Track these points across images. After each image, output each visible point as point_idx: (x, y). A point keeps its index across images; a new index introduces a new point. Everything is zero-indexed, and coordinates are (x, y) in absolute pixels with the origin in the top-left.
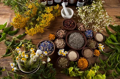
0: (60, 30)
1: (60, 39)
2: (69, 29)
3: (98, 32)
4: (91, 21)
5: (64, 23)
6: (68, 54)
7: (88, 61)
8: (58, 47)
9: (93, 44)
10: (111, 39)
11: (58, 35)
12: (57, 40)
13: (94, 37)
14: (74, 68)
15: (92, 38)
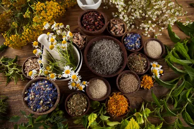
3: (153, 38)
4: (137, 15)
5: (82, 19)
6: (88, 87)
7: (128, 101)
9: (140, 63)
13: (143, 48)
14: (100, 115)
15: (138, 50)
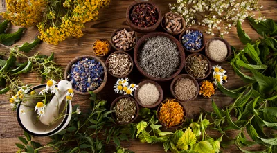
0: (122, 31)
1: (121, 53)
2: (142, 29)
3: (217, 36)
4: (199, 7)
5: (131, 11)
6: (137, 91)
7: (184, 110)
8: (114, 73)
9: (199, 67)
10: (246, 55)
11: (115, 44)
12: (114, 56)
13: (204, 48)
14: (150, 124)
15: (199, 51)
